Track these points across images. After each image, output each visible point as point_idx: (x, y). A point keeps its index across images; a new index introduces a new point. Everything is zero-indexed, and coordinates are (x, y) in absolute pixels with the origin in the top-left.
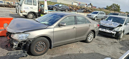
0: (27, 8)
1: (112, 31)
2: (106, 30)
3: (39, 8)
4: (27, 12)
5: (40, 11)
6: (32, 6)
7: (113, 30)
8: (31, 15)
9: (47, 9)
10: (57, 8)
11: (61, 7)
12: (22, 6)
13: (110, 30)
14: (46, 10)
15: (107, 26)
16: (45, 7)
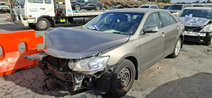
0: (35, 10)
1: (199, 34)
2: (189, 33)
3: (55, 7)
4: (35, 18)
5: (57, 14)
6: (44, 5)
7: (201, 31)
8: (44, 22)
9: (71, 9)
10: (82, 6)
11: (88, 3)
12: (25, 6)
13: (194, 31)
14: (69, 10)
15: (189, 26)
16: (66, 4)
